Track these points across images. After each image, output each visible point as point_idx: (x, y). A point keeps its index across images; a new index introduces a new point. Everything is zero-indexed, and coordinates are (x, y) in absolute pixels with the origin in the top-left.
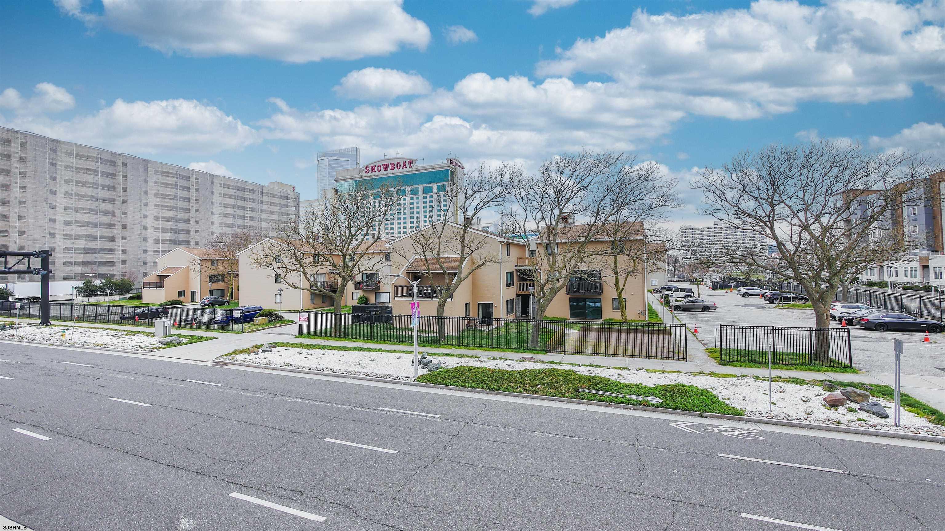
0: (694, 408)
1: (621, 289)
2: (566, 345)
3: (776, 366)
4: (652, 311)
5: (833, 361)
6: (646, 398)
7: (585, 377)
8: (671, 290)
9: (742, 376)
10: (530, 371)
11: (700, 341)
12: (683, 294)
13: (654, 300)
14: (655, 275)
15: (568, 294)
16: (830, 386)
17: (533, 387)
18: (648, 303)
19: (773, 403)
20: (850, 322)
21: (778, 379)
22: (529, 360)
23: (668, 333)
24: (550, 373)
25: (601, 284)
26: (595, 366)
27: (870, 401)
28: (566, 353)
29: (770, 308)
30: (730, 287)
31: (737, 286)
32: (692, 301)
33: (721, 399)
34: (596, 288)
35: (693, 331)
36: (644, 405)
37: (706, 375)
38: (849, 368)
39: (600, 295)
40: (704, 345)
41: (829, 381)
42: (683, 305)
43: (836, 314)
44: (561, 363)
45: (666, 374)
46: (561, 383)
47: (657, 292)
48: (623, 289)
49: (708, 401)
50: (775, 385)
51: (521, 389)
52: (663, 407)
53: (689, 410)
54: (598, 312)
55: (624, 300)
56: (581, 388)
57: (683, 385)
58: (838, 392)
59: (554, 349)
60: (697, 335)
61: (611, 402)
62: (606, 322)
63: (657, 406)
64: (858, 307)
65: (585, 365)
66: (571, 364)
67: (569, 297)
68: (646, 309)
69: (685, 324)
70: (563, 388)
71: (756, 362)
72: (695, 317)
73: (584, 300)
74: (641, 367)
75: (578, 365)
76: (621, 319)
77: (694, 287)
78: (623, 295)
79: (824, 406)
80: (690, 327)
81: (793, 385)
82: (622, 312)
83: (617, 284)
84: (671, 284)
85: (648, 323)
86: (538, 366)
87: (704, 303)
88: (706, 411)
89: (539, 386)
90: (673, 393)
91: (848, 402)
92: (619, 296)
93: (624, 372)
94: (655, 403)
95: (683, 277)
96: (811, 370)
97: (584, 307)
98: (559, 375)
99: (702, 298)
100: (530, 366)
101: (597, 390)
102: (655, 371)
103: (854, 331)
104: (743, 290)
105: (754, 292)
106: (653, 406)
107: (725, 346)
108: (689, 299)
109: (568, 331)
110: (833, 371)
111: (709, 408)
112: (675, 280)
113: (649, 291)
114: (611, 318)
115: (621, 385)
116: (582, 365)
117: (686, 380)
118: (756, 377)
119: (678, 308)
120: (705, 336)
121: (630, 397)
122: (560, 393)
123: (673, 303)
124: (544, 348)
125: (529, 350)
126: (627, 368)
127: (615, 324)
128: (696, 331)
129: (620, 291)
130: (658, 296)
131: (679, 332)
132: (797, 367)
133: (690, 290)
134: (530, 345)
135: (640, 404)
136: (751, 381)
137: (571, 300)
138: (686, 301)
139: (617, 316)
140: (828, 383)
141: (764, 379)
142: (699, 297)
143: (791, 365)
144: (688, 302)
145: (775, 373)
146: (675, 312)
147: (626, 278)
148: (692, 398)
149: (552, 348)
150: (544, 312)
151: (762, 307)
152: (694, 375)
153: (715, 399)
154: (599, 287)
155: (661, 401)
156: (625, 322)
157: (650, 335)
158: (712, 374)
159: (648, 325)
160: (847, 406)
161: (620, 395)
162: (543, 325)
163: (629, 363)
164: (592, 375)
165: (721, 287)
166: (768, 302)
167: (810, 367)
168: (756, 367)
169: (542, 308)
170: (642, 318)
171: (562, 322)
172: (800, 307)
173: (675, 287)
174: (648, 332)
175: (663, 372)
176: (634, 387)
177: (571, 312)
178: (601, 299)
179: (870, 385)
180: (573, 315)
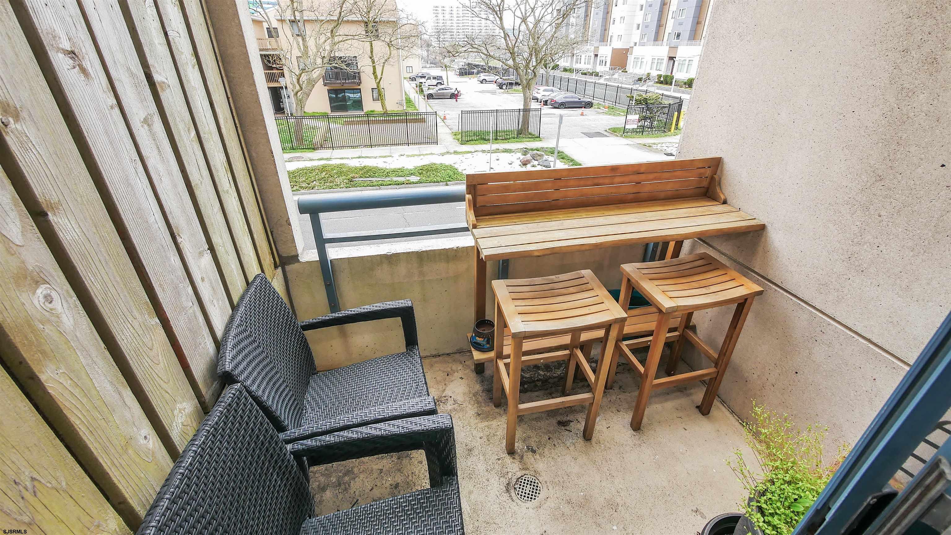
0: (442, 180)
1: (379, 78)
2: (333, 141)
3: (497, 141)
4: (409, 101)
5: (530, 134)
6: (408, 178)
7: (356, 168)
8: (424, 77)
9: (475, 151)
10: (302, 169)
11: (448, 126)
12: (435, 82)
13: (410, 88)
14: (410, 62)
15: (325, 85)
16: (525, 152)
17: (309, 184)
18: (405, 92)
19: (492, 168)
20: (546, 103)
21: (497, 151)
22: (298, 159)
23: (423, 121)
24: (323, 169)
25: (359, 73)
26: (363, 157)
27: (544, 158)
28: (334, 148)
29: (500, 93)
30: (472, 73)
31: (478, 73)
32: (443, 89)
33: (460, 171)
34: (355, 77)
35: (442, 118)
36: (407, 184)
37: (451, 154)
38: (538, 137)
39: (359, 85)
40: (451, 129)
41: (526, 148)
42: (435, 93)
43: (539, 96)
44: (331, 159)
45: (422, 157)
46: (335, 177)
47: (412, 80)
48: (381, 78)
49: (451, 173)
50: (494, 156)
51: (297, 188)
52: (421, 183)
53: (439, 182)
54: (358, 104)
55: (383, 90)
56: (354, 178)
57: (435, 164)
58: (529, 155)
59: (322, 146)
60: (445, 121)
61: (381, 185)
62: (368, 115)
63: (417, 183)
64: (552, 91)
65: (354, 158)
66: (340, 159)
67: (327, 88)
68: (404, 99)
69: (436, 112)
70: (338, 181)
71: (485, 140)
72: (444, 104)
73: (343, 91)
74: (403, 153)
75: (348, 158)
76: (382, 110)
77: (443, 74)
78: (382, 85)
79: (520, 165)
80: (440, 114)
81: (505, 154)
82: (382, 102)
83: (374, 73)
84: (425, 71)
85: (406, 113)
86: (309, 164)
87: (451, 91)
88: (450, 181)
89: (315, 182)
90: (428, 171)
91: (533, 161)
92: (378, 87)
93: (388, 160)
94: (414, 181)
95: (435, 64)
96: (517, 142)
97: (344, 99)
98: (332, 170)
99: (451, 85)
100: (301, 165)
101: (368, 177)
102: (413, 156)
103: (546, 110)
104: (482, 76)
105: (490, 79)
106: (413, 183)
107: (465, 130)
108: (440, 87)
109: (332, 126)
110: (529, 141)
111: (452, 179)
112: (428, 66)
113: (405, 78)
114: (372, 110)
115: (388, 171)
116: (351, 158)
117: (438, 160)
118: (483, 151)
119: (430, 96)
120: (451, 121)
121: (395, 179)
122: (335, 185)
123: (426, 92)
124: (311, 146)
125: (295, 149)
126: (391, 156)
127: (377, 115)
128: (445, 118)
129: (378, 80)
130: (413, 84)
131: (431, 119)
132: (510, 141)
133: (441, 78)
134: (295, 144)
135: (403, 184)
136: (480, 154)
137: (329, 91)
138: (437, 88)
139: (377, 107)
140: (525, 150)
141: (488, 152)
142: (448, 85)
143: (506, 139)
144: (439, 90)
145: (495, 146)
146: (428, 100)
147: (383, 66)
148: (441, 173)
149: (319, 144)
150: (304, 108)
151: (493, 93)
152: (443, 155)
153: (456, 171)
154: (357, 76)
155: (419, 178)
156: (386, 114)
157: (408, 124)
158: (455, 152)
159: (406, 115)
160: (532, 163)
161: (388, 179)
162: (305, 122)
163: (392, 151)
164: (362, 166)
165: (466, 74)
166: (498, 88)
167: (517, 140)
168: (485, 144)
169: (301, 103)
170: (400, 108)
171: (325, 116)
172: (518, 91)
173: (428, 74)
174: (407, 121)
175: (420, 155)
176: (398, 170)
177: (332, 105)
178: (360, 89)
179: (547, 148)
180: (333, 109)
